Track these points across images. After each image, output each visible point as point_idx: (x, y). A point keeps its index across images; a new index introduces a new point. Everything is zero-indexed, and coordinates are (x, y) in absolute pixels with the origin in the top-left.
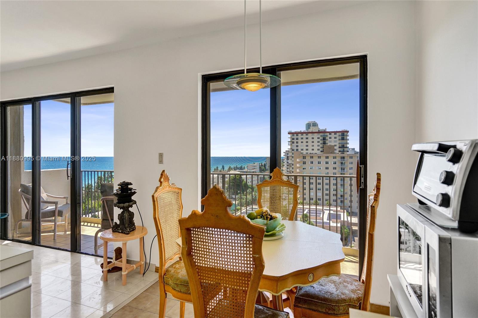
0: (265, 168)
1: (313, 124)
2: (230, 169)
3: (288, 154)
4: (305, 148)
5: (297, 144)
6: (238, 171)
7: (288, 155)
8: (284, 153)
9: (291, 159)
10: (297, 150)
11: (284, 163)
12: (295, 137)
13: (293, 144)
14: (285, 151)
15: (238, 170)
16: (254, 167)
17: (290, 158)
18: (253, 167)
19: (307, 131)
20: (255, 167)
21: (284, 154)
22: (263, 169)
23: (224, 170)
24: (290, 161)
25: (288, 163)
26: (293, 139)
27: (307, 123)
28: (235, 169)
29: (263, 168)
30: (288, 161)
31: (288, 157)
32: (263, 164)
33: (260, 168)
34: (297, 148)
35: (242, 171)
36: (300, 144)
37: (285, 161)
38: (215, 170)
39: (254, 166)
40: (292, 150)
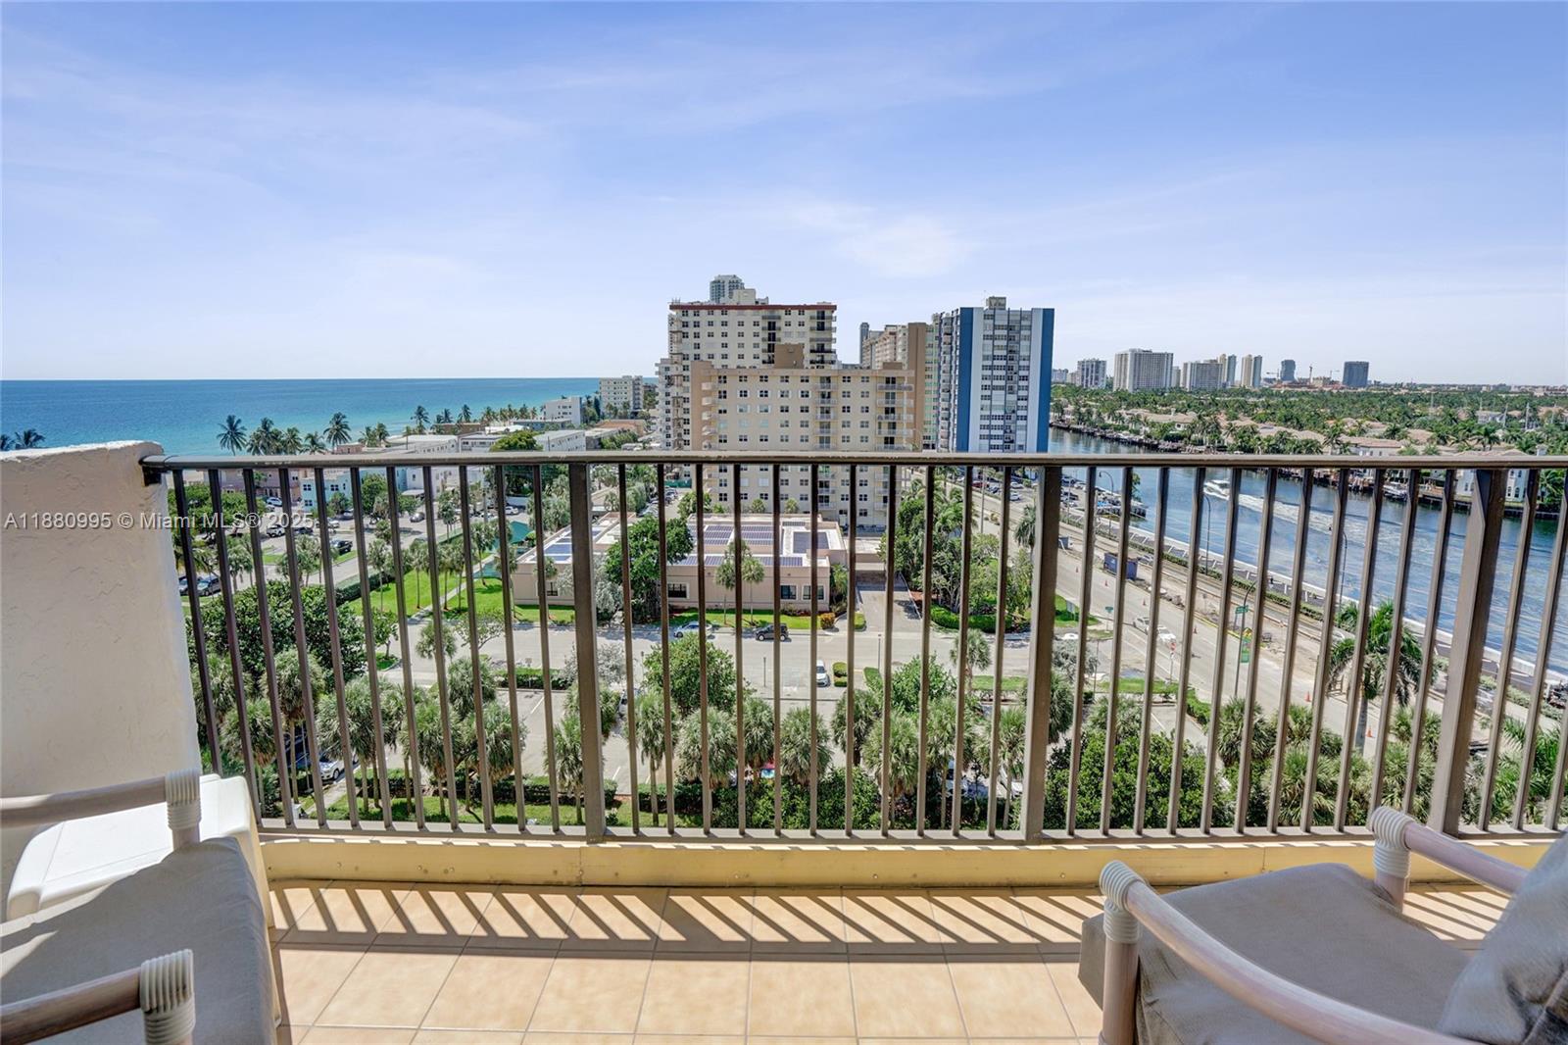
0: (598, 411)
1: (730, 282)
2: (490, 416)
3: (667, 369)
4: (719, 351)
5: (697, 341)
6: (515, 423)
7: (669, 373)
8: (656, 365)
9: (681, 385)
10: (697, 357)
11: (657, 394)
12: (691, 318)
13: (685, 340)
14: (659, 362)
15: (515, 420)
16: (564, 410)
17: (677, 381)
18: (562, 410)
19: (714, 303)
20: (568, 410)
21: (657, 369)
22: (591, 415)
23: (469, 421)
24: (674, 391)
25: (668, 394)
26: (685, 325)
27: (713, 279)
28: (505, 416)
29: (592, 410)
30: (670, 390)
31: (668, 378)
32: (592, 399)
33: (583, 410)
34: (697, 351)
35: (527, 420)
36: (703, 340)
37: (660, 389)
38: (439, 419)
39: (564, 407)
40: (681, 357)
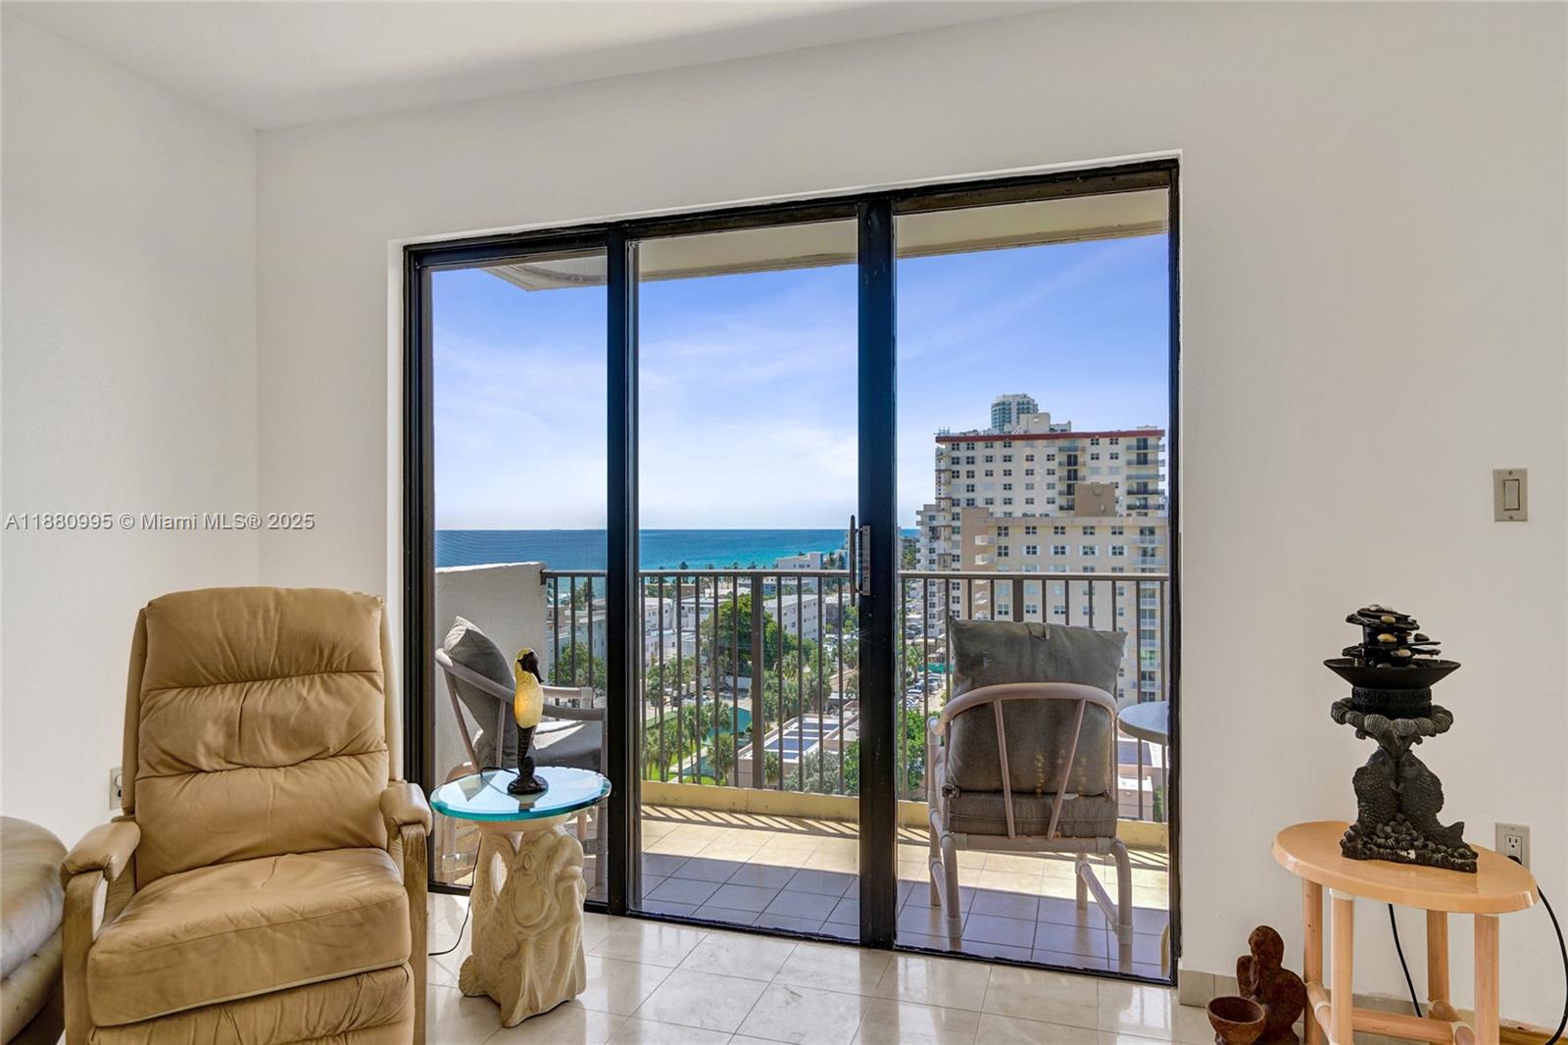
1: (1019, 404)
3: (932, 518)
4: (999, 495)
5: (970, 481)
7: (935, 523)
8: (918, 513)
9: (950, 539)
10: (971, 503)
12: (963, 453)
13: (955, 481)
17: (944, 533)
19: (996, 432)
21: (919, 518)
24: (941, 546)
25: (932, 551)
26: (956, 461)
27: (995, 402)
30: (935, 545)
31: (933, 529)
34: (971, 495)
36: (979, 480)
37: (923, 543)
40: (949, 502)
